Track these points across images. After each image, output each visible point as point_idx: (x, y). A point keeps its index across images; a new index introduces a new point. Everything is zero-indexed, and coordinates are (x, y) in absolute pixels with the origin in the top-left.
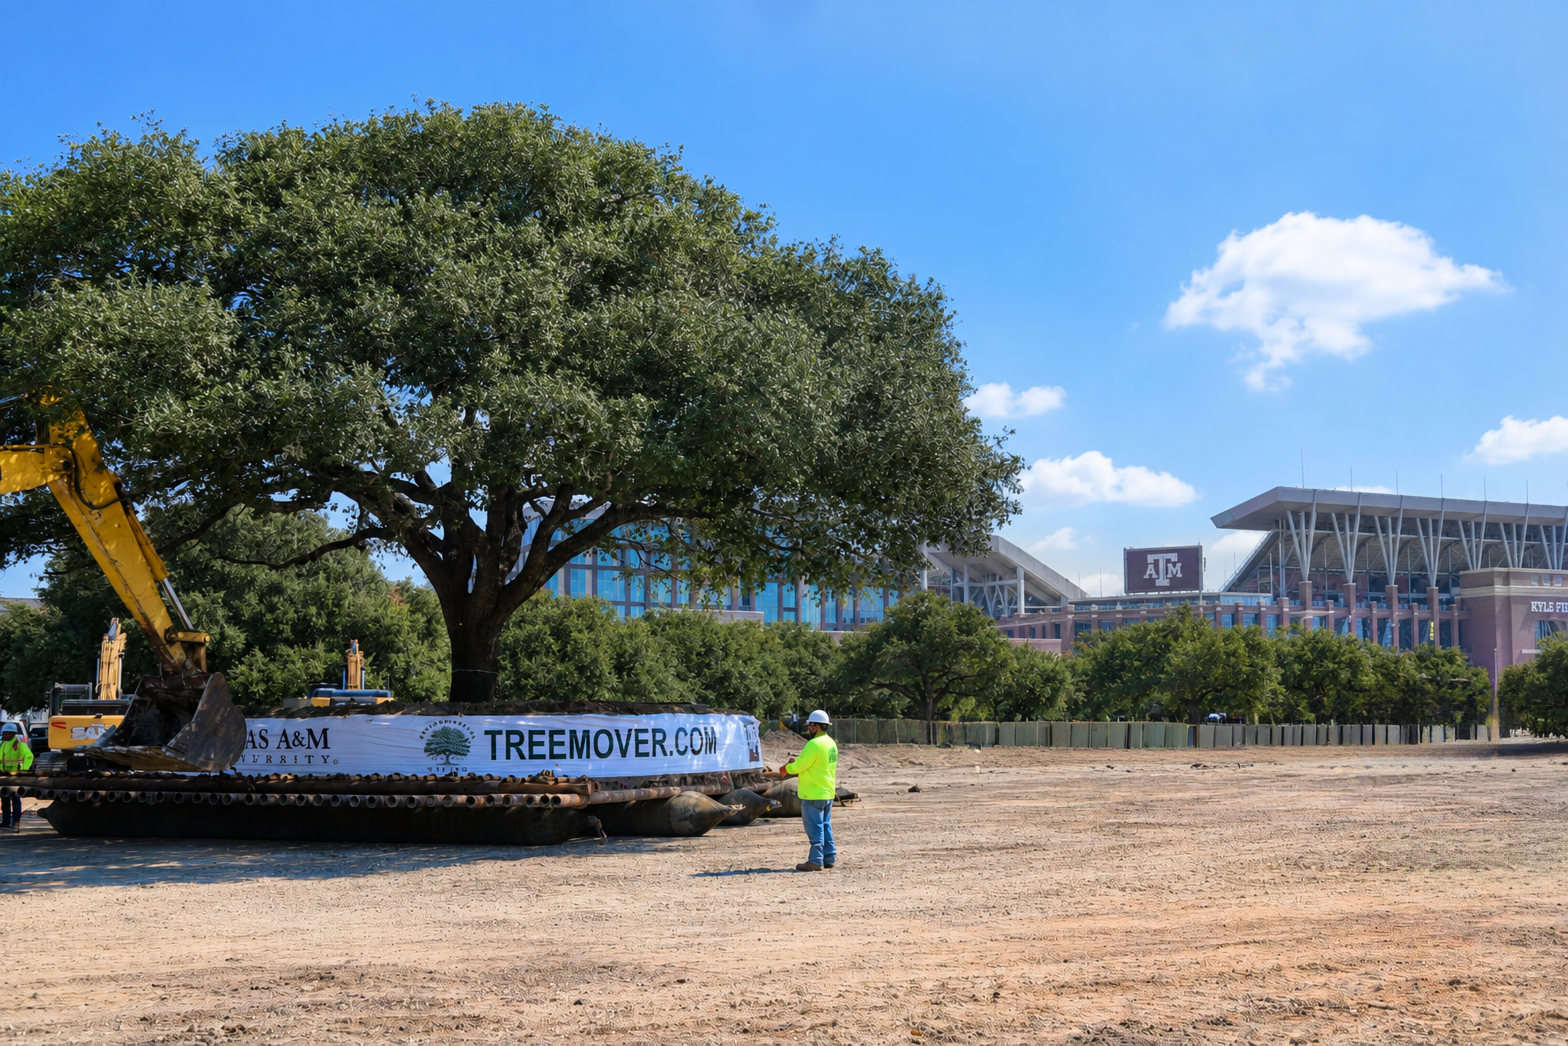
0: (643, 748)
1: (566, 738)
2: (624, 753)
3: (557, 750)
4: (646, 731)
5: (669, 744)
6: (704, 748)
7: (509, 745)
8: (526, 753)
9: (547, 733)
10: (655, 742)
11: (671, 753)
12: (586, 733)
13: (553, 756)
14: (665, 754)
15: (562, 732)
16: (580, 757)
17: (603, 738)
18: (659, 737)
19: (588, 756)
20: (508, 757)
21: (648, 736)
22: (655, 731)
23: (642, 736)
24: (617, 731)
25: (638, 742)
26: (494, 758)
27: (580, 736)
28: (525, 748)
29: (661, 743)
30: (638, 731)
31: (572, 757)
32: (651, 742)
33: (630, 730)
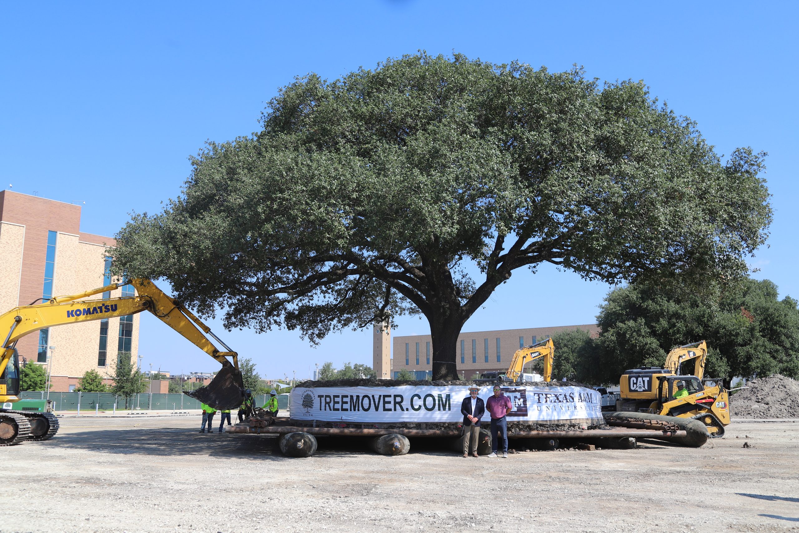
0: (388, 406)
1: (348, 400)
2: (377, 409)
3: (345, 406)
4: (390, 396)
5: (406, 404)
6: (437, 406)
7: (326, 403)
8: (332, 408)
9: (340, 397)
10: (395, 403)
11: (407, 410)
12: (358, 397)
13: (343, 410)
14: (403, 410)
15: (347, 396)
16: (355, 410)
17: (366, 400)
18: (398, 399)
19: (358, 410)
20: (325, 410)
21: (391, 399)
22: (395, 396)
23: (387, 399)
24: (373, 396)
25: (385, 403)
26: (321, 410)
27: (355, 398)
28: (332, 405)
29: (399, 403)
30: (385, 396)
31: (351, 410)
32: (393, 403)
33: (380, 396)
